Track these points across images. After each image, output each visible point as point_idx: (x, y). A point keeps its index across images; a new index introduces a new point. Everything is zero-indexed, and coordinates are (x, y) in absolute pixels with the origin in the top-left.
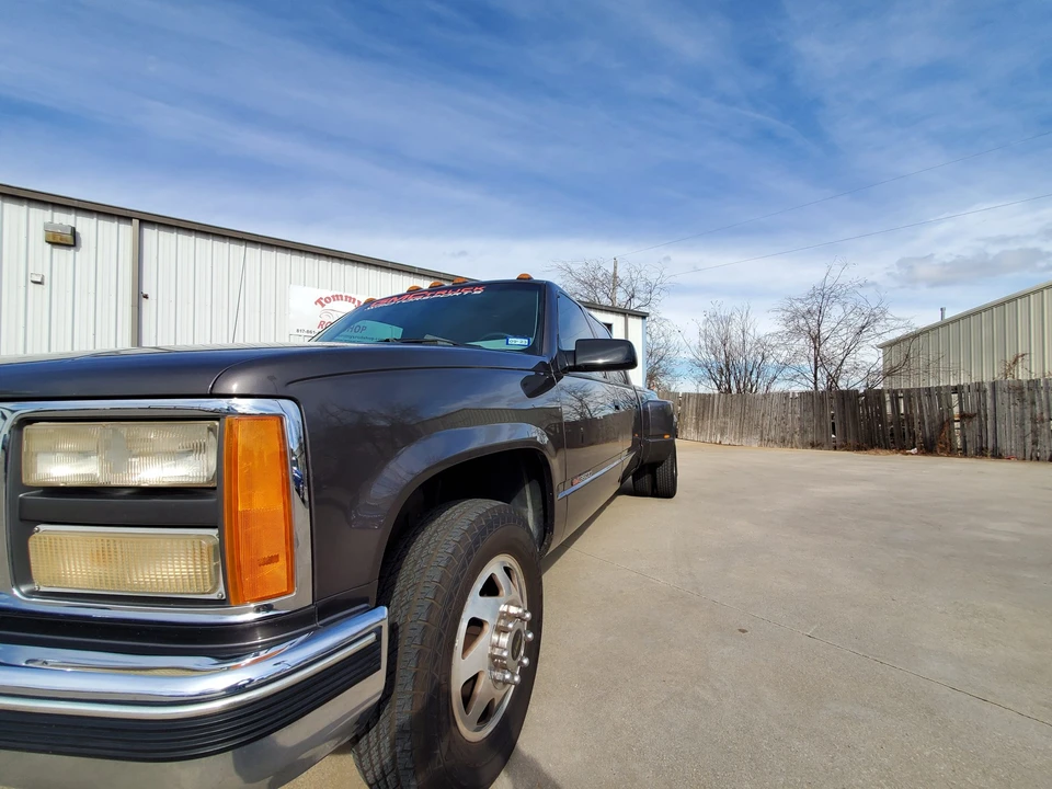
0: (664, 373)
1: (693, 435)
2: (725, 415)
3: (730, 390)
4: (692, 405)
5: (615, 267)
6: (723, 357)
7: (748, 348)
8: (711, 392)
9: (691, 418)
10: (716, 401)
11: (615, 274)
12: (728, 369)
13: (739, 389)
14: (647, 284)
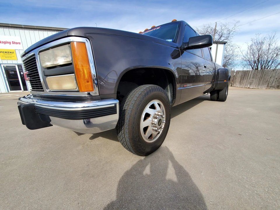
0: (230, 64)
1: (238, 85)
2: (253, 78)
3: (257, 69)
4: (240, 74)
5: (216, 26)
6: (257, 56)
7: (270, 51)
8: (249, 70)
9: (238, 79)
10: (250, 73)
11: (215, 29)
12: (258, 61)
13: (262, 68)
14: (228, 30)
